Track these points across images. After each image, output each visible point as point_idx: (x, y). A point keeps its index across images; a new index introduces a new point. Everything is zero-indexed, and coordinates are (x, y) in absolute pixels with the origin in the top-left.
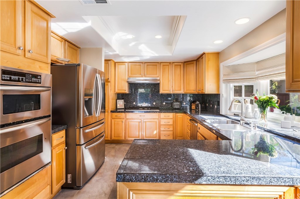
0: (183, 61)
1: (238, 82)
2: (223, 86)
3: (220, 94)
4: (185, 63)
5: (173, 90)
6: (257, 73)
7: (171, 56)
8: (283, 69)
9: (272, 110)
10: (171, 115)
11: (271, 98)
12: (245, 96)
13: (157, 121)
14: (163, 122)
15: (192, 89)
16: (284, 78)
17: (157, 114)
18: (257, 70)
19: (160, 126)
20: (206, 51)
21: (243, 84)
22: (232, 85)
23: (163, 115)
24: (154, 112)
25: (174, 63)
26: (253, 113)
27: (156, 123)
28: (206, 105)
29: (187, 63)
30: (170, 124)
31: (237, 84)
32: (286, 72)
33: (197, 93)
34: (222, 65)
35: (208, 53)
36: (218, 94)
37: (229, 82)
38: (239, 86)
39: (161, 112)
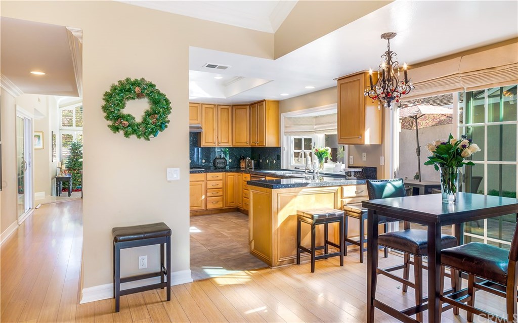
0: (232, 104)
1: (299, 135)
2: (284, 138)
3: (280, 147)
4: (234, 107)
5: (218, 143)
6: (315, 127)
7: (224, 99)
8: (335, 126)
9: (326, 162)
10: (220, 175)
11: (326, 150)
12: (305, 149)
13: (203, 184)
14: (210, 186)
15: (244, 140)
16: (336, 133)
17: (204, 174)
18: (316, 125)
19: (206, 190)
20: (266, 99)
21: (303, 137)
22: (293, 138)
23: (210, 175)
24: (199, 172)
25: (220, 105)
26: (312, 165)
27: (202, 187)
28: (259, 161)
29: (236, 107)
30: (218, 187)
31: (297, 137)
32: (338, 129)
33: (250, 146)
34: (283, 116)
35: (268, 101)
36: (278, 147)
37: (290, 135)
38: (299, 139)
39: (208, 172)
